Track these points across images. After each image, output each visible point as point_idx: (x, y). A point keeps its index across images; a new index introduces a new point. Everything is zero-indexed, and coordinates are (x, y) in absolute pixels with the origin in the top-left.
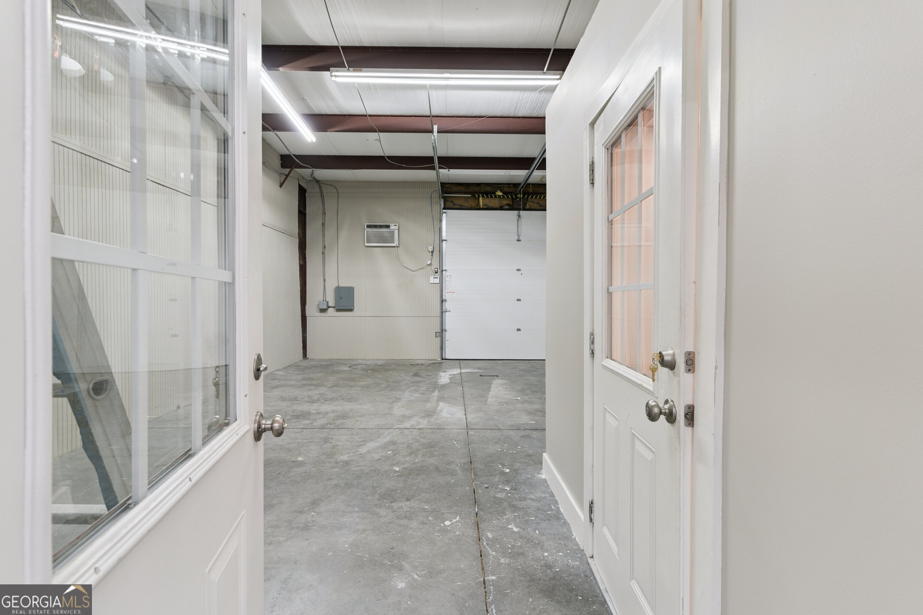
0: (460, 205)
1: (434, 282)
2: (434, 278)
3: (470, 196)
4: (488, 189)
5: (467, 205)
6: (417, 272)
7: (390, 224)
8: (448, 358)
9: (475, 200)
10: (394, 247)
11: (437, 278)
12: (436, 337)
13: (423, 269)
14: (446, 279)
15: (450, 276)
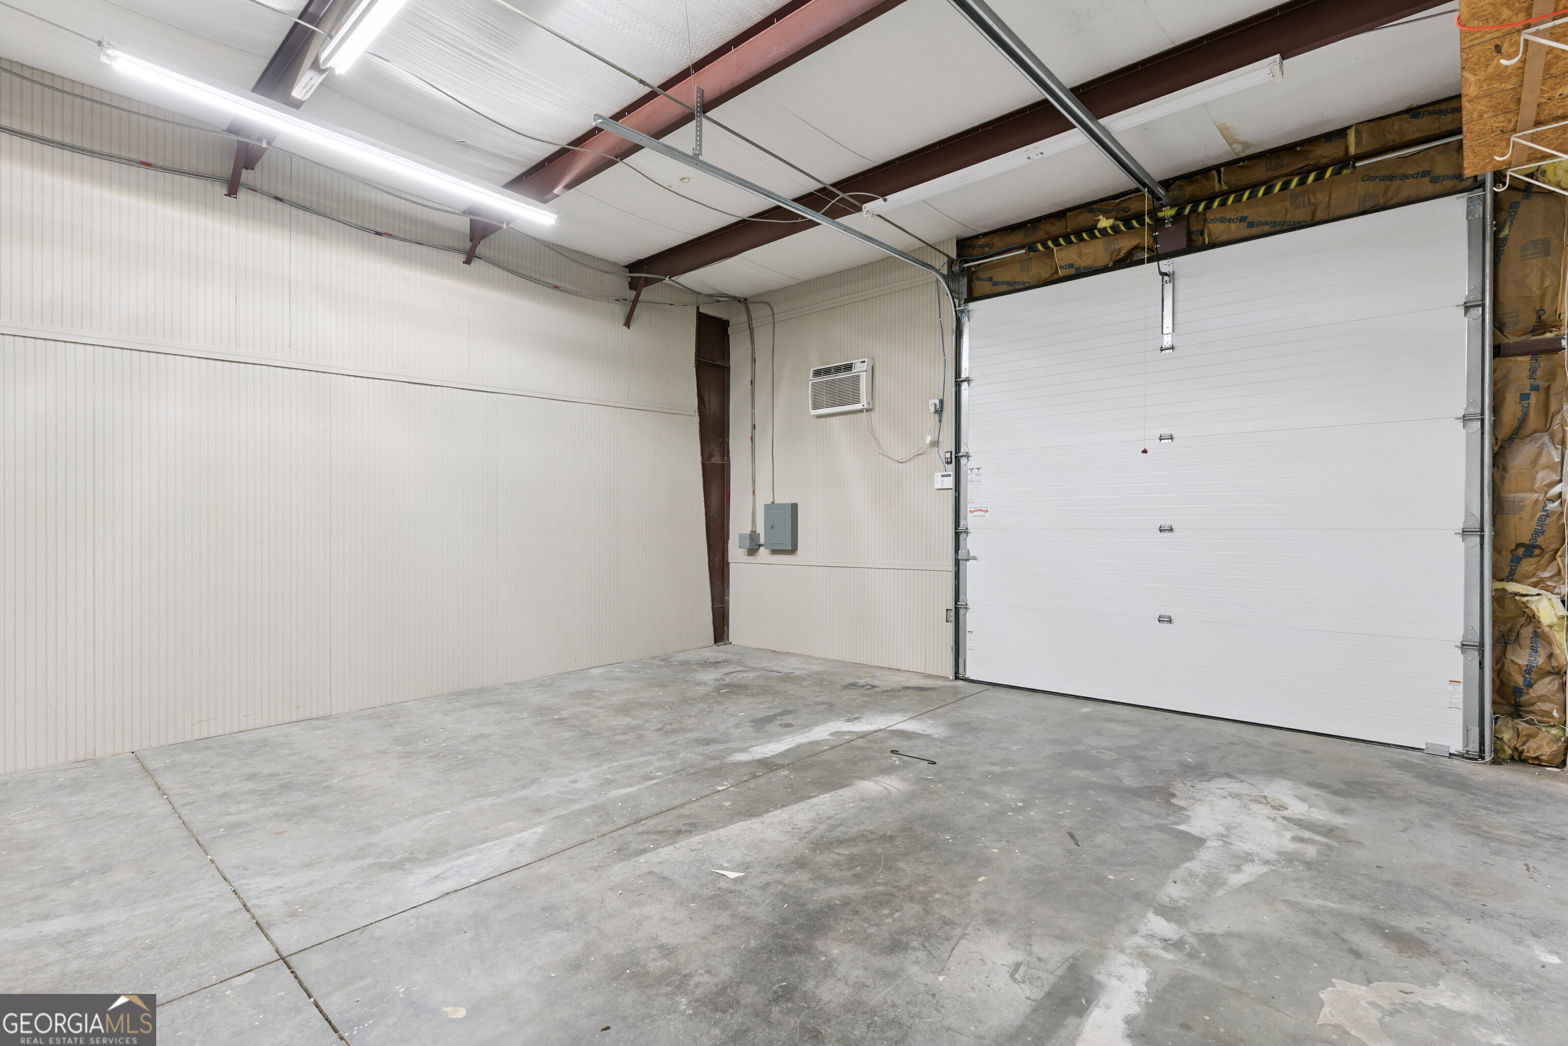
0: (1009, 283)
1: (942, 486)
2: (943, 476)
3: (1024, 251)
4: (1085, 219)
5: (1026, 279)
6: (908, 464)
7: (854, 362)
8: (971, 678)
9: (1047, 260)
10: (861, 411)
11: (949, 475)
12: (947, 621)
13: (920, 457)
14: (969, 477)
15: (978, 469)
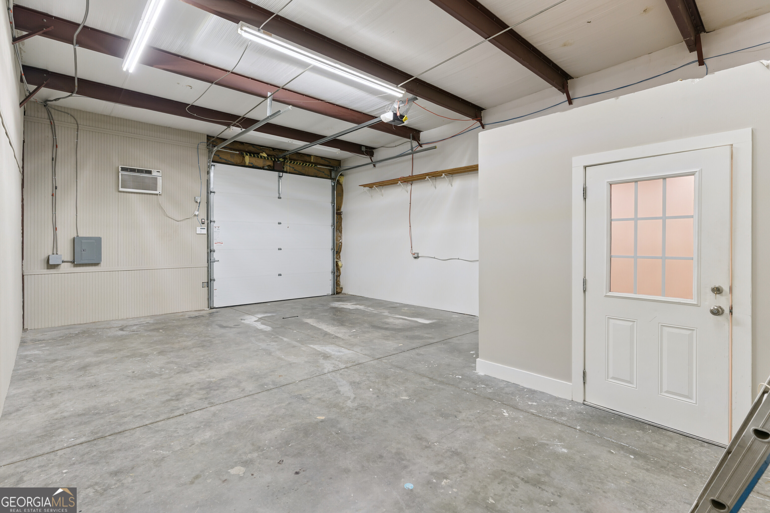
0: (226, 160)
1: (201, 232)
2: (201, 229)
3: (238, 153)
4: (251, 149)
5: (233, 161)
6: (182, 222)
7: (152, 170)
8: (216, 307)
9: (240, 157)
10: (157, 194)
11: (205, 229)
12: (203, 287)
13: (188, 220)
14: (214, 230)
15: (218, 227)
